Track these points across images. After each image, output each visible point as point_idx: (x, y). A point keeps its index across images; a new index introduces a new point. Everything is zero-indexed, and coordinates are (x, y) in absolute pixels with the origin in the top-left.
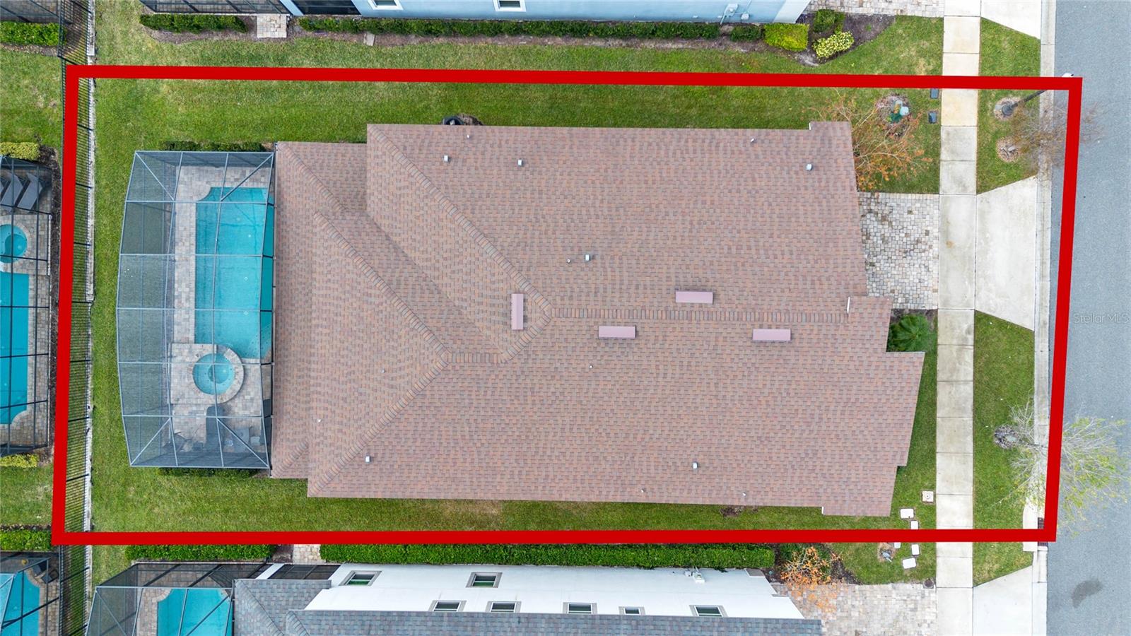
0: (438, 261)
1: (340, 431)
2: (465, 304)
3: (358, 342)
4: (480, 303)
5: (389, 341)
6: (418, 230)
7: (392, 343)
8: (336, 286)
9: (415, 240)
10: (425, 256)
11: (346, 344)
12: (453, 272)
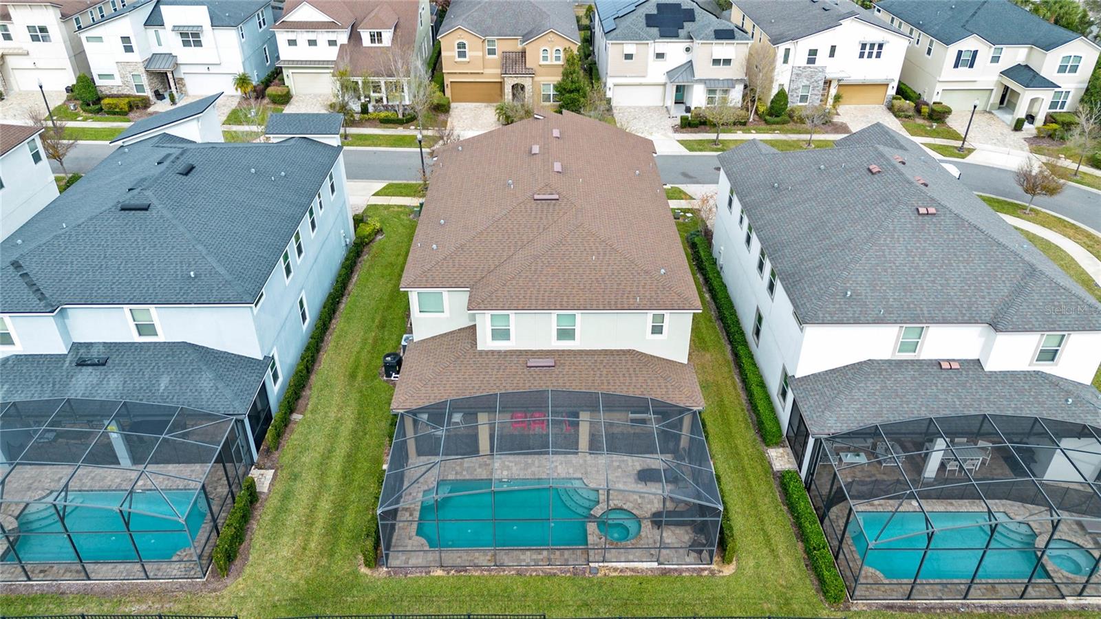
0: (510, 242)
1: (644, 287)
2: (542, 226)
3: (572, 276)
4: (541, 218)
5: (570, 257)
6: (487, 254)
7: (572, 255)
8: (529, 292)
9: (494, 256)
10: (506, 248)
11: (575, 285)
12: (519, 233)
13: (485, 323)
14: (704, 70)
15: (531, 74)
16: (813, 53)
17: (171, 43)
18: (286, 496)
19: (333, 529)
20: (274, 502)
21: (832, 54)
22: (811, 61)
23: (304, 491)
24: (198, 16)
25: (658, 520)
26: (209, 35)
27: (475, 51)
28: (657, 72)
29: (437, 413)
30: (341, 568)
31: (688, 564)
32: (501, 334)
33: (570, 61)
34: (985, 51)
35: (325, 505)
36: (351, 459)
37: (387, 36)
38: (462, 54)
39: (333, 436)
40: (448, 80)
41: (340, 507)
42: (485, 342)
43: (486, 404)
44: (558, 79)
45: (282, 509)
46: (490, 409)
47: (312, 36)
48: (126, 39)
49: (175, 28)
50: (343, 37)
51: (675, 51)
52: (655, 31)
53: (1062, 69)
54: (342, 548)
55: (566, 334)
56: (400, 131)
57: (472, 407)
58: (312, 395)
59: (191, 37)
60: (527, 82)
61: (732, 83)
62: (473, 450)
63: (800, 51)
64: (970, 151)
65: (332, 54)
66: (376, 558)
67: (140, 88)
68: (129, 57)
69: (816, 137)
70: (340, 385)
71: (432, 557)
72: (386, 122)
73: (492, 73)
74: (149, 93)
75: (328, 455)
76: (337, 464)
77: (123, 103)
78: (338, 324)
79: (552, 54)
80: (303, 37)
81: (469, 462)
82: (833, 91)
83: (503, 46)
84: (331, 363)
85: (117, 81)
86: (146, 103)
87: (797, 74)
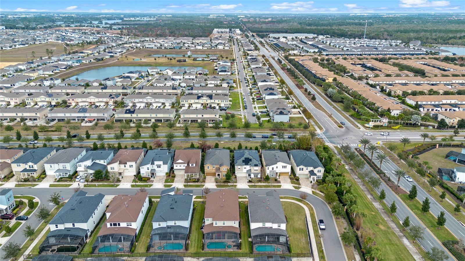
0: (217, 212)
1: (233, 218)
2: (221, 210)
3: (225, 217)
7: (225, 214)
8: (219, 218)
9: (215, 214)
13: (214, 222)
14: (253, 171)
15: (221, 172)
16: (273, 168)
17: (155, 167)
18: (192, 244)
19: (197, 247)
20: (190, 244)
21: (277, 168)
22: (273, 169)
23: (193, 243)
24: (161, 163)
25: (234, 246)
26: (162, 166)
27: (211, 168)
28: (245, 171)
29: (208, 234)
30: (199, 251)
31: (237, 250)
32: (216, 224)
33: (228, 170)
34: (305, 168)
35: (196, 245)
36: (198, 240)
37: (194, 165)
38: (208, 168)
39: (195, 237)
40: (205, 172)
41: (198, 245)
42: (214, 225)
43: (214, 233)
44: (226, 173)
45: (191, 245)
46: (215, 233)
47: (180, 165)
48: (148, 168)
49: (156, 165)
50: (186, 165)
51: (248, 167)
52: (244, 163)
53: (318, 172)
54: (199, 249)
55: (224, 224)
56: (197, 184)
57: (212, 233)
58: (192, 232)
59: (159, 166)
60: (220, 174)
61: (258, 173)
62: (213, 239)
63: (270, 168)
64: (300, 188)
65: (184, 168)
66: (203, 250)
67: (149, 176)
68: (148, 171)
69: (273, 184)
70: (195, 231)
71: (209, 249)
72: (194, 182)
73: (214, 171)
74: (150, 177)
75: (195, 239)
76: (196, 240)
77: (146, 179)
78: (193, 222)
79: (224, 169)
80: (179, 165)
81: (212, 240)
82: (278, 174)
83: (216, 166)
84: (193, 228)
85: (145, 175)
86: (150, 178)
87: (271, 172)
